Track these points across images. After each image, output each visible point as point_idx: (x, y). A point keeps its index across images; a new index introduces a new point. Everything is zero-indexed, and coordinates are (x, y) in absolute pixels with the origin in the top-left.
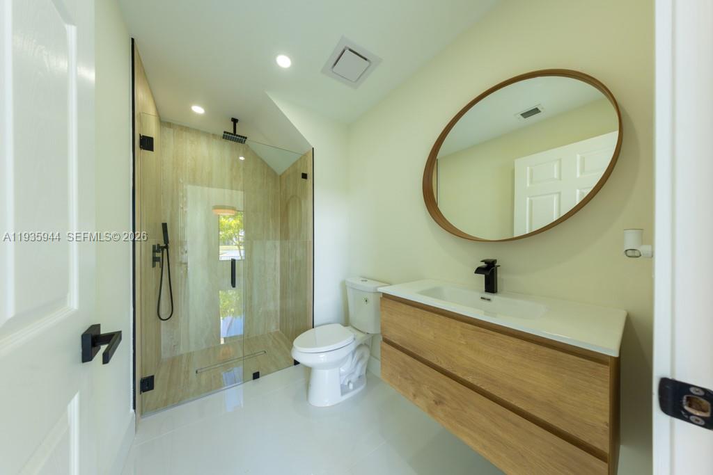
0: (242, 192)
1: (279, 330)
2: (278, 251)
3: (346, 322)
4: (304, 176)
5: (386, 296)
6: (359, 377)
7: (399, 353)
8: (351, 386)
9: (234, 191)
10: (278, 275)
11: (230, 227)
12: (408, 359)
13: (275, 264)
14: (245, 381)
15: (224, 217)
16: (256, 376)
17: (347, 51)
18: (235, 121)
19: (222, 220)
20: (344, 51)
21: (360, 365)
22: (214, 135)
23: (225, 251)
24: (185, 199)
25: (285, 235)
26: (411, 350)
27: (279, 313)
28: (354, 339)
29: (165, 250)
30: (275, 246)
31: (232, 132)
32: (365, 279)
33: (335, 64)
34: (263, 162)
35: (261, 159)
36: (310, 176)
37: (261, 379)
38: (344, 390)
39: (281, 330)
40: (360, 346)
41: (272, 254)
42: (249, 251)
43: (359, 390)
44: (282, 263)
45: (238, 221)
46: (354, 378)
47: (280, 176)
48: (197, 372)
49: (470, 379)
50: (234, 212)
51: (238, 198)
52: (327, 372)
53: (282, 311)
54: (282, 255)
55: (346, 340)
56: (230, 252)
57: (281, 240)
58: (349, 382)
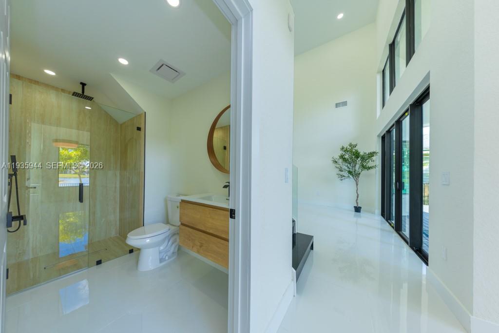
0: (89, 133)
1: (118, 235)
2: (118, 178)
3: (167, 221)
4: (139, 129)
5: (183, 201)
6: (173, 253)
7: (187, 228)
8: (167, 258)
9: (81, 132)
10: (118, 196)
11: (70, 158)
12: (191, 230)
13: (116, 187)
14: (89, 266)
15: (63, 149)
16: (99, 263)
17: (164, 66)
18: (83, 85)
19: (61, 150)
20: (163, 65)
21: (174, 246)
22: (63, 90)
23: (63, 179)
24: (29, 135)
25: (124, 166)
26: (192, 225)
27: (118, 223)
28: (169, 229)
29: (14, 177)
30: (116, 175)
31: (80, 92)
32: (179, 195)
33: (159, 69)
34: (107, 114)
35: (105, 111)
36: (143, 129)
37: (102, 264)
38: (161, 260)
39: (119, 234)
40: (174, 234)
41: (113, 181)
42: (93, 179)
43: (172, 259)
44: (121, 188)
45: (79, 153)
46: (169, 254)
47: (121, 125)
48: (45, 268)
49: (211, 231)
50: (76, 145)
51: (85, 136)
52: (151, 250)
53: (121, 220)
54: (121, 182)
55: (164, 230)
56: (69, 181)
57: (120, 170)
58: (166, 256)
